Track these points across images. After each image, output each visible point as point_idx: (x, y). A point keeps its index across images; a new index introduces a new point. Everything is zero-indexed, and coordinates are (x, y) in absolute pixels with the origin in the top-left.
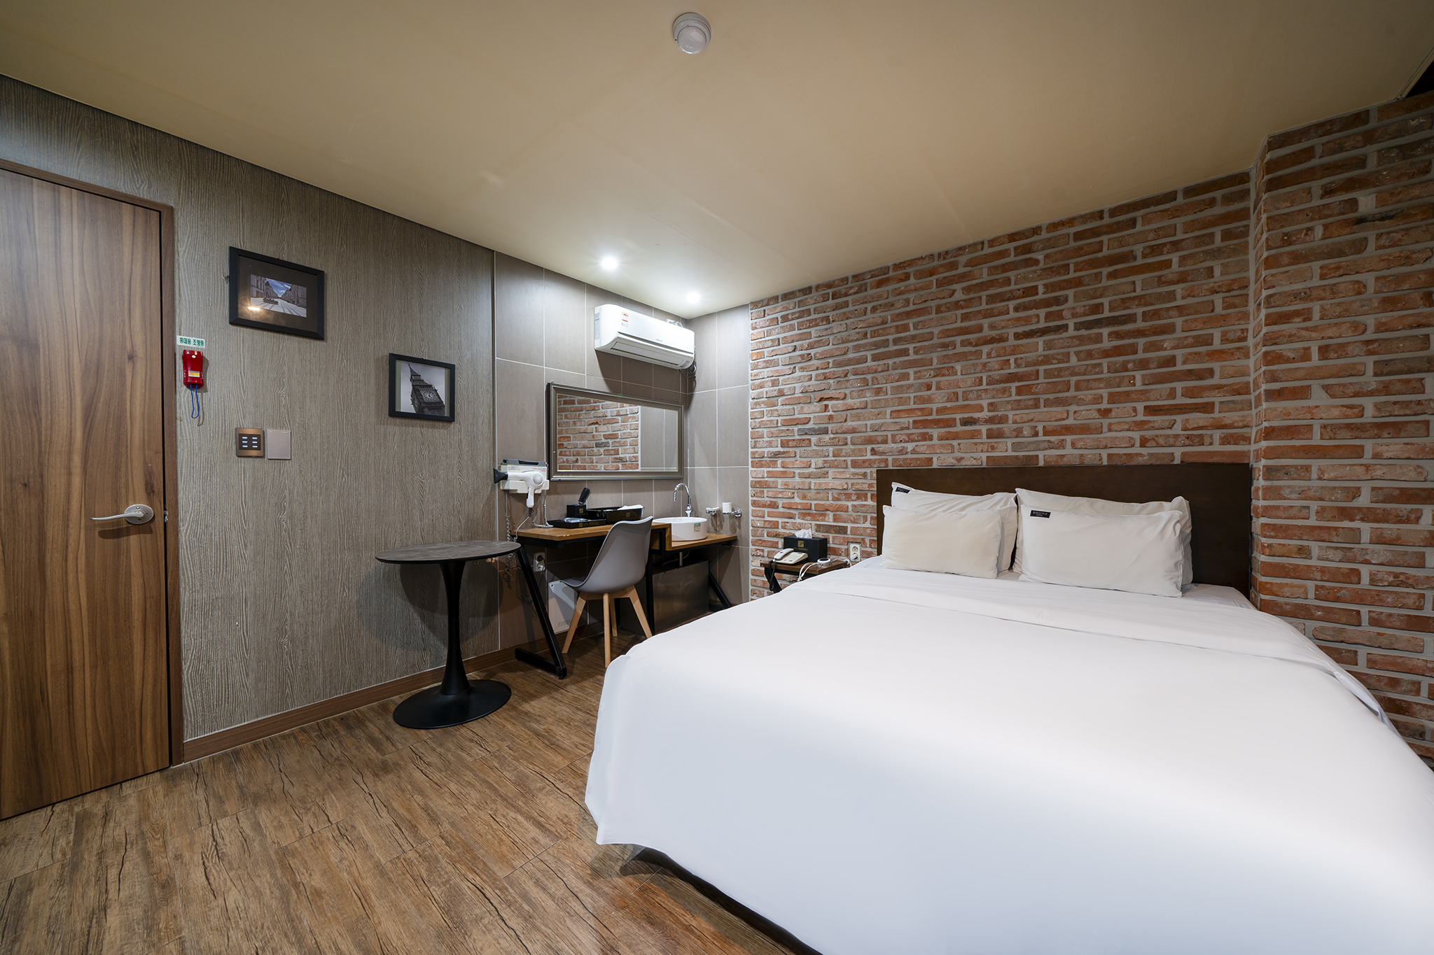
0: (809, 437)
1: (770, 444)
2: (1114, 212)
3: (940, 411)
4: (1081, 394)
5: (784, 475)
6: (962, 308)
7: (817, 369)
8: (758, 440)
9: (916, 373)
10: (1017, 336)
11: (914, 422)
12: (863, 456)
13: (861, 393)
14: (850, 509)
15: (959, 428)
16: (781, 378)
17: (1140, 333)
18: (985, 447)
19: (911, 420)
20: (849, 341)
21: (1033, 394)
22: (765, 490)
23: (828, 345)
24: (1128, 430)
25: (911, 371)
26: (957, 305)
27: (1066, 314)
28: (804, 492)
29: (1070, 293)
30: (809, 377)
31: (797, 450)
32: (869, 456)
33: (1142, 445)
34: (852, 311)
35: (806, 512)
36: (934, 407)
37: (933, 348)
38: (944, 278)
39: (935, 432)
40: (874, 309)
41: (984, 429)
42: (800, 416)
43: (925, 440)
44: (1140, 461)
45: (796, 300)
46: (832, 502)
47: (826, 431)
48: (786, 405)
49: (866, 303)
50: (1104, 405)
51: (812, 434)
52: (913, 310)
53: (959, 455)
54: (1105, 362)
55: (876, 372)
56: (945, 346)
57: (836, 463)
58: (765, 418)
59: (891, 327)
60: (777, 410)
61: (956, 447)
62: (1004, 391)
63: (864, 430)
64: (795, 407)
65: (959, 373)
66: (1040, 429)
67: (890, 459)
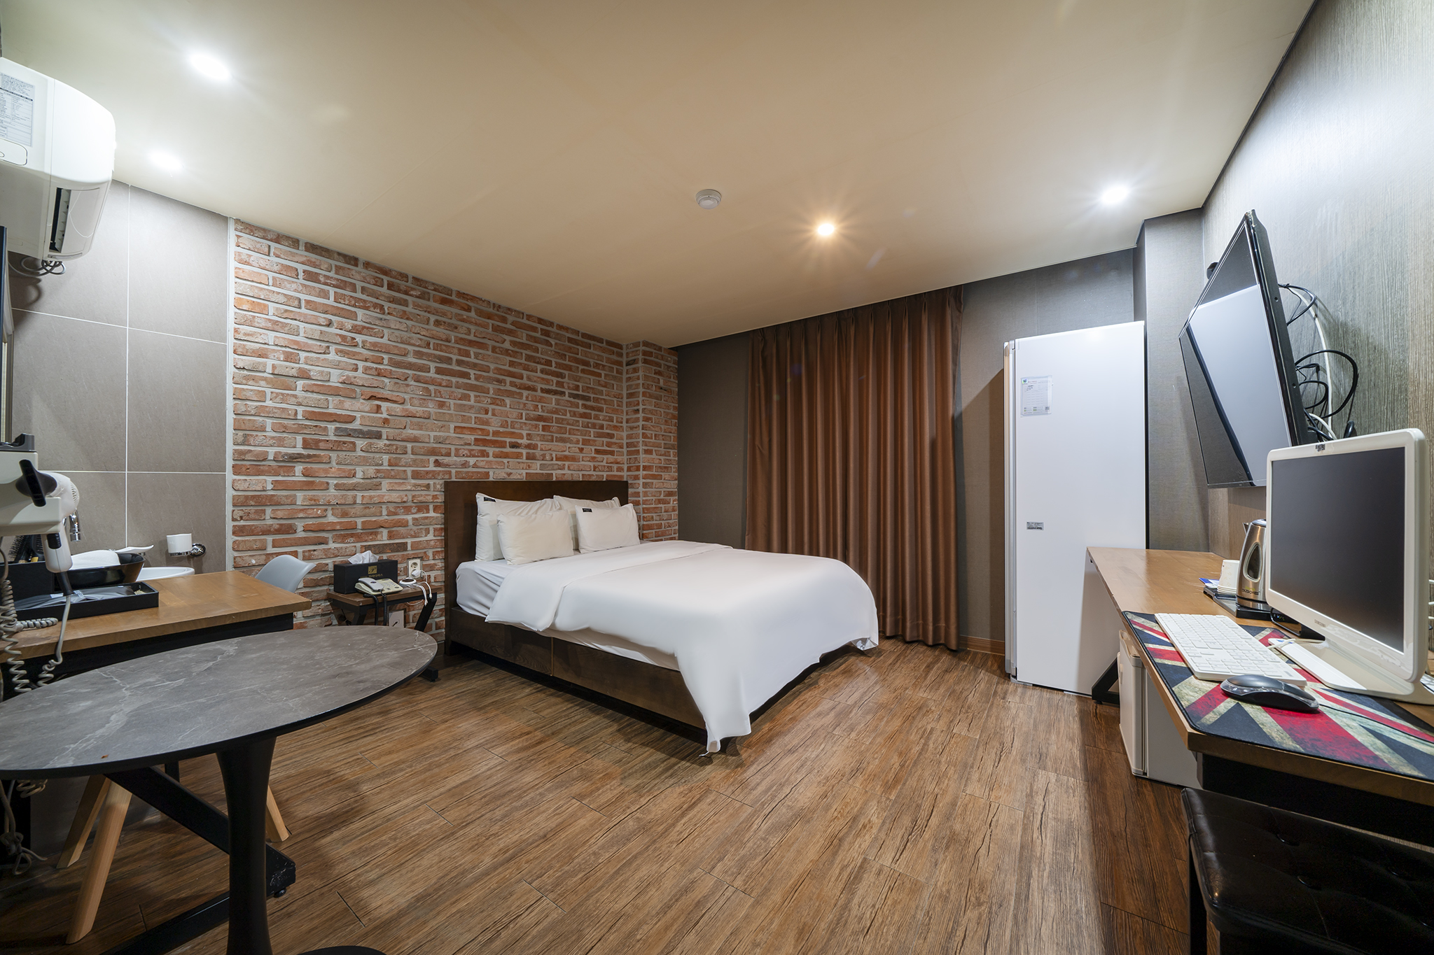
0: (352, 440)
1: (280, 442)
2: (585, 335)
3: (496, 433)
4: (572, 437)
5: (308, 486)
6: (511, 356)
7: (366, 360)
8: (254, 433)
9: (476, 396)
10: (543, 390)
11: (476, 440)
12: (425, 467)
13: (423, 401)
14: (410, 523)
15: (508, 450)
16: (303, 355)
17: (593, 408)
18: (525, 466)
19: (473, 437)
20: (409, 344)
21: (551, 432)
22: (269, 510)
23: (382, 337)
24: (589, 461)
25: (472, 394)
26: (507, 352)
27: (565, 385)
28: (342, 509)
29: (567, 373)
30: (355, 367)
31: (333, 455)
32: (432, 467)
33: (594, 470)
34: (414, 314)
35: (347, 533)
36: (491, 429)
37: (490, 380)
38: (498, 326)
39: (491, 450)
40: (437, 323)
41: (524, 452)
42: (339, 412)
43: (484, 456)
44: (593, 479)
45: (333, 263)
46: (387, 517)
47: (378, 436)
48: (313, 392)
49: (429, 312)
50: (580, 446)
51: (358, 437)
52: (475, 341)
53: (509, 471)
54: (581, 420)
55: (440, 385)
56: (499, 381)
57: (393, 473)
58: (268, 403)
59: (454, 347)
60: (295, 396)
61: (506, 464)
62: (536, 427)
63: (427, 440)
64: (330, 398)
65: (508, 406)
66: (554, 456)
67: (453, 471)
